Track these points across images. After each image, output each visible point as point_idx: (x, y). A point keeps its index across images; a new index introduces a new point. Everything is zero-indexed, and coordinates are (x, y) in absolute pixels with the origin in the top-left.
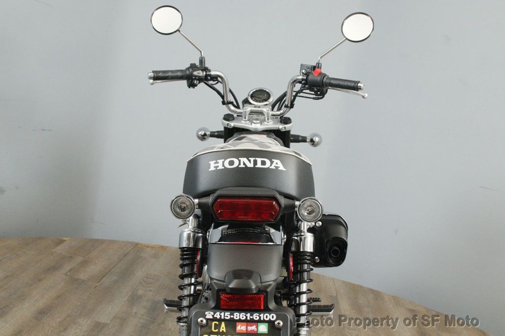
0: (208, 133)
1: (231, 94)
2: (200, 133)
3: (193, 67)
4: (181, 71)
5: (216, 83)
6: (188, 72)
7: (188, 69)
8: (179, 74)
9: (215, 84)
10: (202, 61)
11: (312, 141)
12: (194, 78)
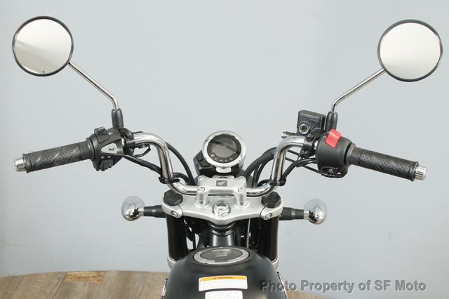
0: (141, 210)
1: (170, 151)
2: (127, 213)
3: (100, 133)
4: (78, 145)
5: (146, 152)
6: (89, 147)
7: (91, 139)
8: (75, 152)
9: (143, 154)
10: (117, 118)
11: (313, 219)
12: (102, 157)
